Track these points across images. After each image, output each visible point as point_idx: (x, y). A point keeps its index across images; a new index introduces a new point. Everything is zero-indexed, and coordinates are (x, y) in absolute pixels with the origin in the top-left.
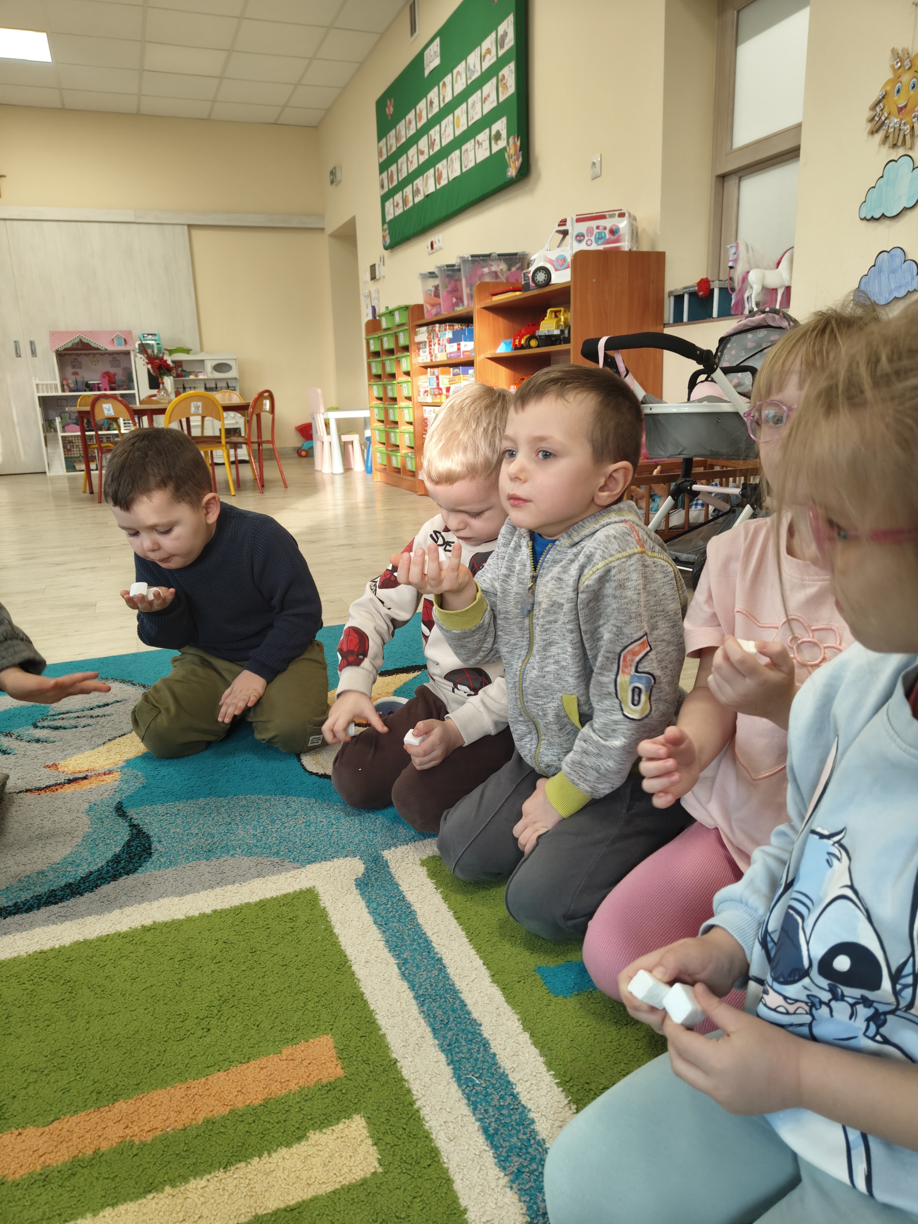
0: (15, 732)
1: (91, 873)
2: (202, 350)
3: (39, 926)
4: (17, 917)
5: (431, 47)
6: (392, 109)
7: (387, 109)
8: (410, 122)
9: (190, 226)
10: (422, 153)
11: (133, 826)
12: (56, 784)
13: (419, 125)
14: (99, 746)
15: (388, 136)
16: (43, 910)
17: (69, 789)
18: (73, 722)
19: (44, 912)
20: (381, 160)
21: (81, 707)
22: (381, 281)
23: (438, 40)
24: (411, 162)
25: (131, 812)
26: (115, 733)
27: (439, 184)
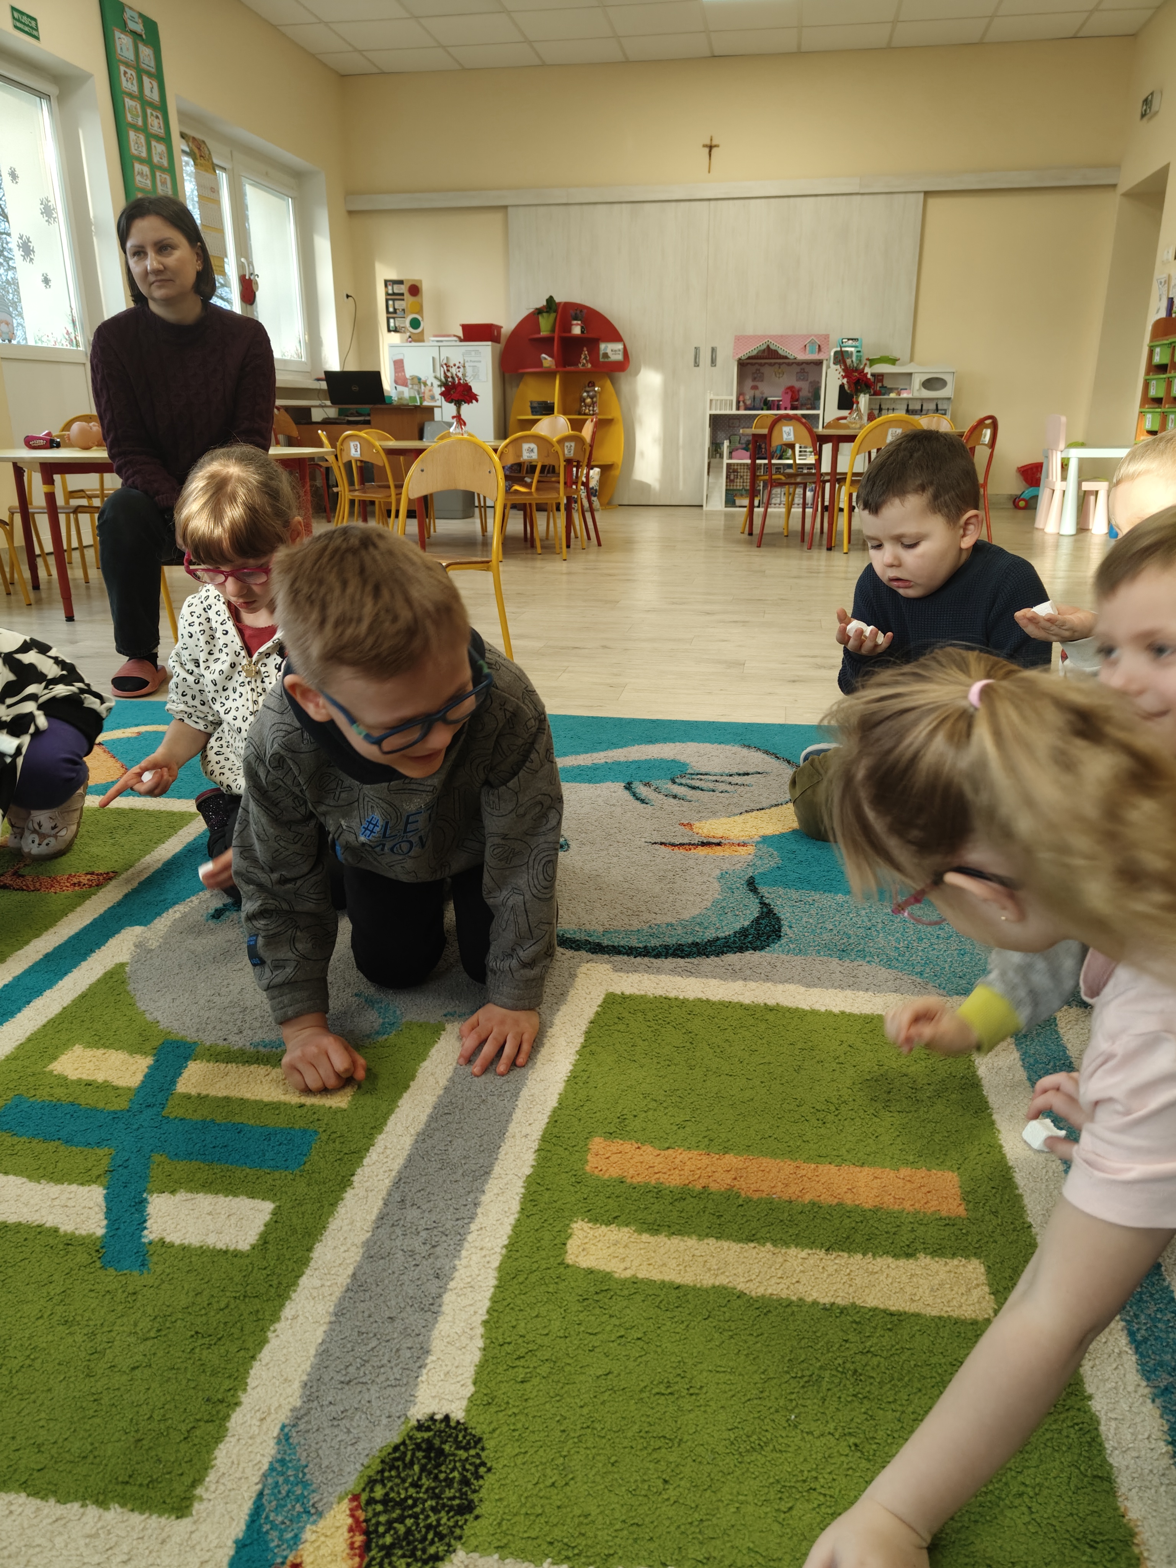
0: (655, 783)
1: (718, 939)
2: (912, 360)
3: (666, 974)
4: (646, 960)
9: (927, 194)
11: (763, 904)
12: (690, 844)
14: (735, 815)
16: (670, 960)
17: (702, 852)
18: (711, 785)
19: (669, 963)
21: (721, 771)
25: (763, 890)
26: (752, 806)
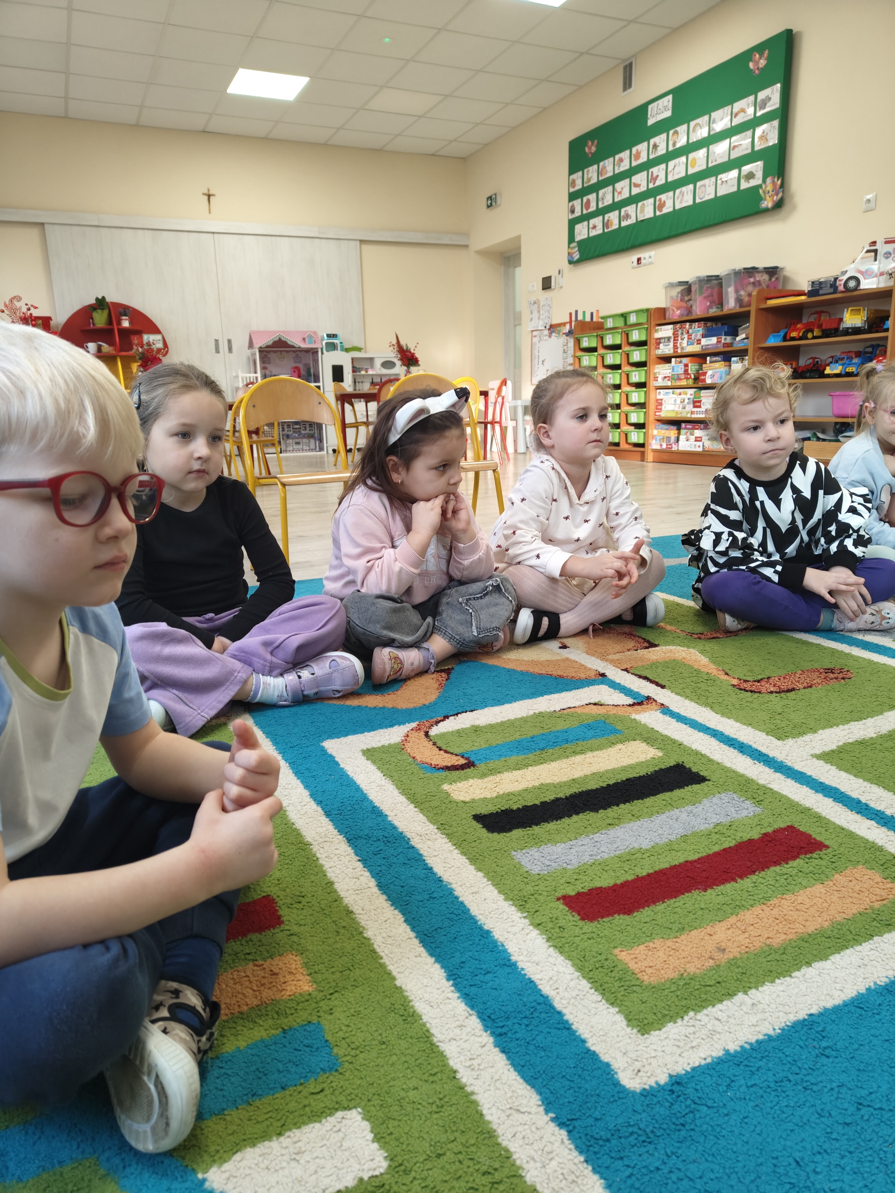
5: (660, 102)
6: (594, 149)
7: (587, 150)
8: (621, 160)
9: (361, 241)
10: (637, 186)
13: (634, 164)
15: (586, 171)
20: (572, 190)
22: (556, 291)
23: (670, 97)
24: (620, 193)
27: (660, 211)
